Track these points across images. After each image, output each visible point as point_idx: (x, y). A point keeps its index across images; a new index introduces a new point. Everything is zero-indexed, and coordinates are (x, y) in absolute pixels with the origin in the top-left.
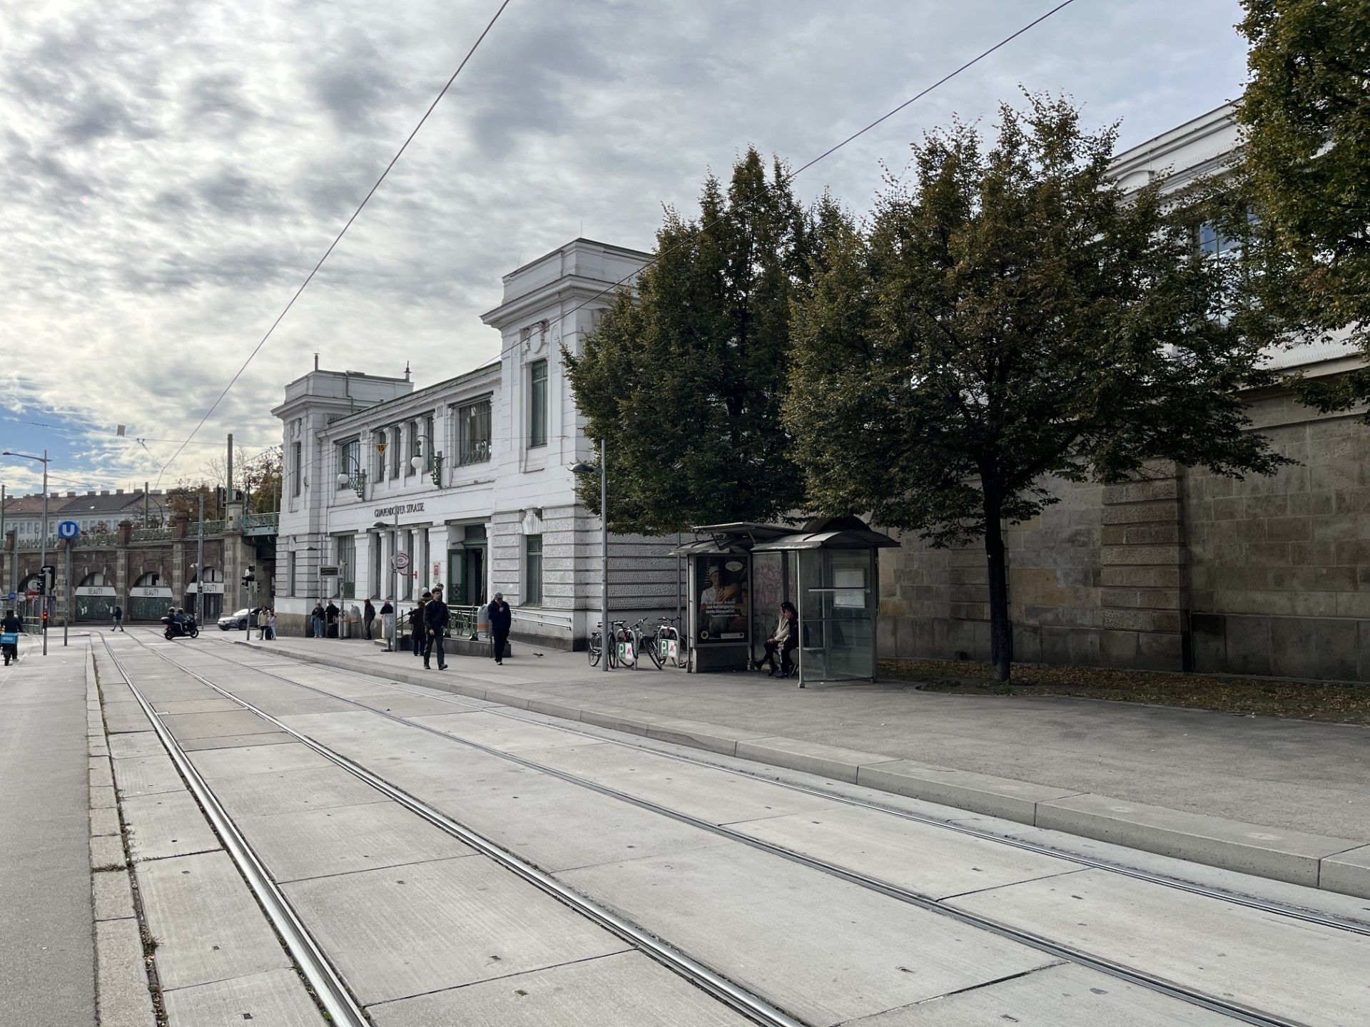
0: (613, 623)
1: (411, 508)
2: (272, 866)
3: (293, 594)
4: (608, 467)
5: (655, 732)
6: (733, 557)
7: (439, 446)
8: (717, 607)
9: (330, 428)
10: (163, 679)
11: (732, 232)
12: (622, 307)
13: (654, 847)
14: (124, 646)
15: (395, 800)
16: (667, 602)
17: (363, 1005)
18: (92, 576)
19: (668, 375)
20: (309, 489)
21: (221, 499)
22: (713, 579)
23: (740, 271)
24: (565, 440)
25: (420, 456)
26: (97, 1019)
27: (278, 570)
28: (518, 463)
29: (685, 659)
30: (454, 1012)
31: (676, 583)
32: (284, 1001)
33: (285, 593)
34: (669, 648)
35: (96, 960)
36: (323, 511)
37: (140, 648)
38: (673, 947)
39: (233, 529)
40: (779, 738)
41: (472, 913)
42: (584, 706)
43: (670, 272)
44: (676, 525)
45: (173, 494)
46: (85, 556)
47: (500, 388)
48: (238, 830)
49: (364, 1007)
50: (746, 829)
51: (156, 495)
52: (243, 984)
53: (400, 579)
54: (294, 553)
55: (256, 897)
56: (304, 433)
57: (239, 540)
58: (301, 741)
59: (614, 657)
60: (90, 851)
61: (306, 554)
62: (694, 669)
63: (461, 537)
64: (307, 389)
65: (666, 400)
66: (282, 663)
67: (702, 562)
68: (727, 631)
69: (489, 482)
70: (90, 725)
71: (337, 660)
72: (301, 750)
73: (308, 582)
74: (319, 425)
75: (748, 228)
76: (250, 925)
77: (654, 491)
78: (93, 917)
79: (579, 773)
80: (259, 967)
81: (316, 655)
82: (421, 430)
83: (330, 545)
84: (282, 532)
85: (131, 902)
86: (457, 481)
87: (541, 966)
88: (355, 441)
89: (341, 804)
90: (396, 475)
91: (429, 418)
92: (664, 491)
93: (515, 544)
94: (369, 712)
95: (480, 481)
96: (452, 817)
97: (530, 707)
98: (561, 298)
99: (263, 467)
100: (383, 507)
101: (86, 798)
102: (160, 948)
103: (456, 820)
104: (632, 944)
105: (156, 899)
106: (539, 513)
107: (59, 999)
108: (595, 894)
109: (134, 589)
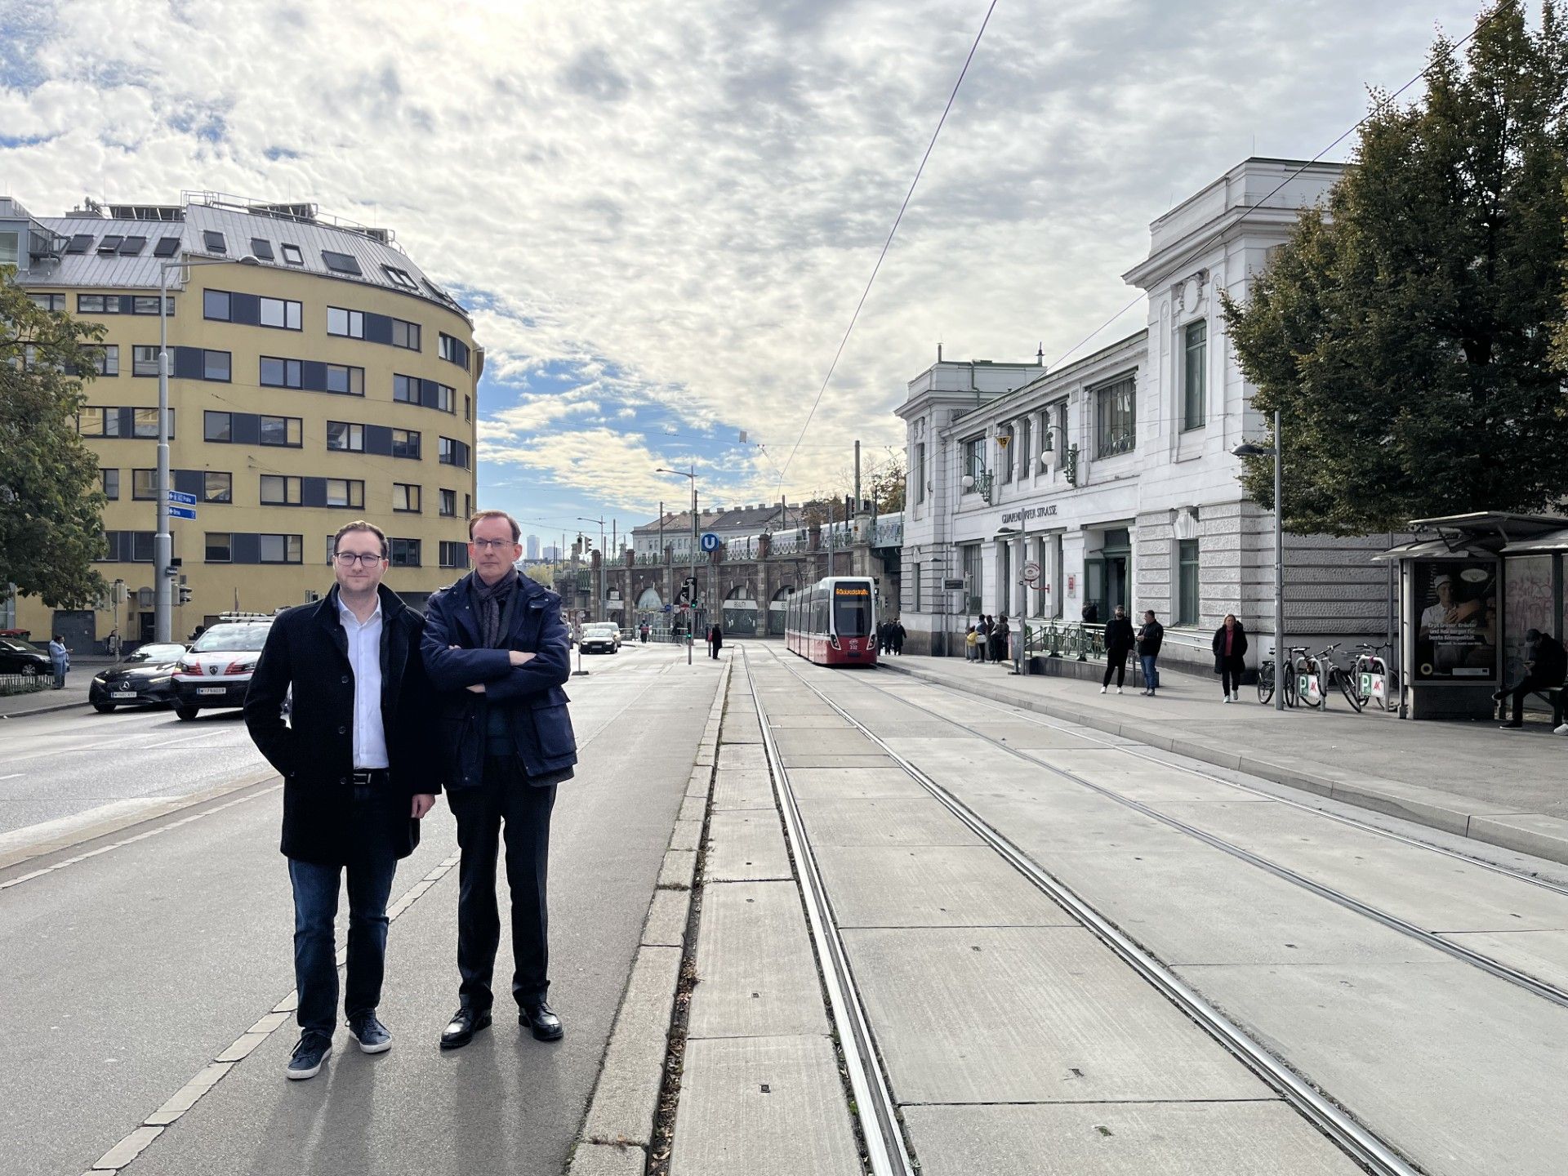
0: (1290, 650)
1: (1043, 512)
2: (838, 906)
3: (918, 610)
4: (1284, 447)
5: (1340, 792)
6: (1473, 562)
7: (1073, 437)
8: (1446, 632)
9: (955, 426)
10: (786, 693)
11: (1472, 109)
12: (1306, 237)
13: (1327, 952)
14: (760, 659)
15: (991, 845)
16: (1372, 626)
17: (899, 1102)
18: (737, 589)
19: (1373, 317)
20: (934, 495)
21: (850, 509)
22: (1440, 593)
23: (1488, 165)
24: (1230, 420)
25: (1051, 450)
26: (602, 1063)
27: (903, 584)
28: (1168, 452)
29: (1397, 701)
30: (1008, 1138)
31: (1386, 600)
32: (809, 1076)
33: (909, 608)
34: (1373, 685)
35: (625, 991)
36: (948, 518)
37: (772, 662)
38: (1340, 1107)
39: (862, 541)
40: (1540, 817)
41: (1057, 1004)
42: (1245, 752)
43: (1377, 175)
44: (1385, 522)
45: (808, 505)
46: (729, 569)
47: (1147, 361)
48: (814, 860)
49: (900, 1105)
50: (1477, 944)
51: (794, 508)
52: (772, 1045)
53: (1031, 593)
54: (918, 564)
55: (813, 940)
56: (927, 432)
57: (868, 553)
58: (901, 766)
59: (1293, 693)
60: (662, 866)
61: (931, 566)
62: (1409, 715)
63: (1100, 544)
64: (931, 384)
65: (1368, 348)
66: (902, 682)
67: (1422, 570)
68: (1461, 665)
69: (1133, 476)
70: (706, 734)
71: (959, 682)
72: (899, 776)
73: (934, 596)
74: (943, 423)
75: (1499, 100)
76: (798, 974)
77: (1348, 473)
78: (640, 940)
79: (1228, 837)
80: (794, 1028)
81: (938, 675)
82: (1054, 420)
83: (955, 556)
84: (906, 544)
85: (682, 927)
86: (1094, 479)
87: (1138, 1097)
88: (981, 439)
89: (928, 843)
90: (1026, 474)
91: (1062, 405)
92: (1364, 474)
93: (1164, 551)
94: (982, 741)
95: (1122, 476)
96: (1053, 874)
97: (1174, 748)
98: (1224, 239)
99: (892, 475)
100: (1011, 512)
101: (677, 808)
102: (699, 985)
103: (1058, 878)
104: (1276, 1091)
105: (713, 926)
106: (1194, 512)
107: (574, 1031)
108: (1226, 1005)
109: (773, 602)
